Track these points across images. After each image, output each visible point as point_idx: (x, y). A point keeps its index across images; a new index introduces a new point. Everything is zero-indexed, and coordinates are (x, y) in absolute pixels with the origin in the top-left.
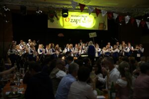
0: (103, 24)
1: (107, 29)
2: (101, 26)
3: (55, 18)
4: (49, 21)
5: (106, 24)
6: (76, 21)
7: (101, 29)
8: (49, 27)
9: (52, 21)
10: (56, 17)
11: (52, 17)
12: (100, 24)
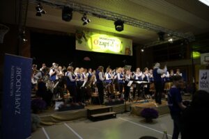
0: (129, 49)
3: (83, 39)
4: (77, 42)
6: (104, 44)
7: (127, 54)
8: (77, 49)
9: (80, 42)
11: (80, 37)
12: (126, 49)
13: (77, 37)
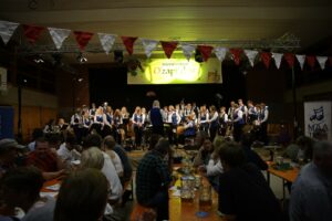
0: (216, 74)
1: (221, 81)
2: (212, 77)
3: (138, 70)
4: (129, 75)
5: (220, 73)
6: (170, 72)
7: (211, 82)
8: (129, 82)
9: (135, 74)
10: (141, 67)
11: (134, 68)
12: (209, 74)
13: (129, 69)
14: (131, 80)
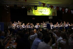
0: (55, 13)
1: (56, 15)
2: (54, 14)
3: (31, 11)
5: (56, 13)
6: (41, 12)
8: (28, 15)
9: (29, 12)
12: (53, 13)
13: (28, 10)
14: (28, 14)
